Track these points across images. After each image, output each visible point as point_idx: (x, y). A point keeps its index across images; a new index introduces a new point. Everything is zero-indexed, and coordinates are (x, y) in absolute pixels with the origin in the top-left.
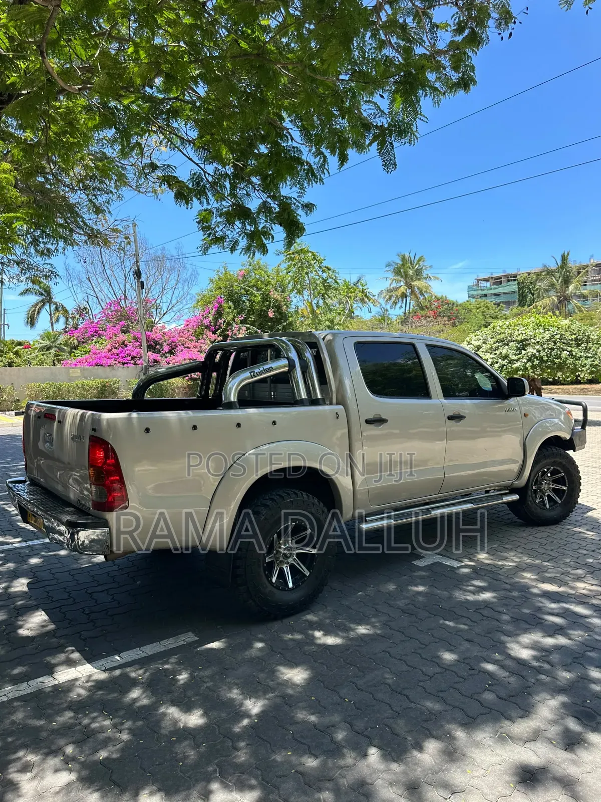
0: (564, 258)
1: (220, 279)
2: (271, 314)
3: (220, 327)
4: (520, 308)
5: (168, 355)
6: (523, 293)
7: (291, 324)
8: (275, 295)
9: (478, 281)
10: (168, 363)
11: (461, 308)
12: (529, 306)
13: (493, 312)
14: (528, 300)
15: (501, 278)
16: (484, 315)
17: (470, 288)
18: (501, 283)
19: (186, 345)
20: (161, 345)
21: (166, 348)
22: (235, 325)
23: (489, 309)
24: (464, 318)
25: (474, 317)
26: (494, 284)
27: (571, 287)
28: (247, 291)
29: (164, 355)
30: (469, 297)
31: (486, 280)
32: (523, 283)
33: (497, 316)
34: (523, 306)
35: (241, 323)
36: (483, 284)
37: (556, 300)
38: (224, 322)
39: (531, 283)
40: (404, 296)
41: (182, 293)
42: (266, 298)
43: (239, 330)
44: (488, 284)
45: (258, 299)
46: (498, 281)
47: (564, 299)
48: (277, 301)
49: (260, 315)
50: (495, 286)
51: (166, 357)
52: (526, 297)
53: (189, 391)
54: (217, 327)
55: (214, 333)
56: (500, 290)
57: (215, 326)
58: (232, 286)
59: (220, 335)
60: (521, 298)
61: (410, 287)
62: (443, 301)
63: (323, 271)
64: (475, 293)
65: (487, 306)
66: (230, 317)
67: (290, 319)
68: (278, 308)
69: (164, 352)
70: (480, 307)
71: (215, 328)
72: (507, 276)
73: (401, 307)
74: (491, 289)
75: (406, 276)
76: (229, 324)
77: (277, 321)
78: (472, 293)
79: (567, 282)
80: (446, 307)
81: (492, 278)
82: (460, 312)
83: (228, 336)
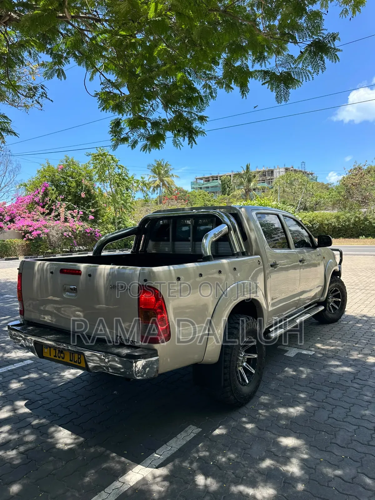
0: (248, 168)
1: (44, 170)
2: (83, 195)
3: (47, 203)
4: (223, 195)
5: (9, 223)
6: (224, 187)
7: (96, 202)
8: (85, 182)
9: (197, 179)
10: (10, 229)
11: (190, 195)
12: (228, 195)
13: (208, 198)
14: (227, 191)
15: (209, 178)
16: (203, 199)
17: (192, 183)
18: (209, 181)
19: (22, 216)
20: (3, 216)
21: (8, 219)
22: (57, 202)
23: (205, 196)
24: (193, 201)
25: (198, 200)
26: (206, 181)
27: (252, 184)
28: (65, 179)
29: (6, 223)
30: (192, 188)
31: (201, 179)
32: (224, 181)
33: (210, 200)
34: (225, 195)
35: (62, 201)
36: (199, 181)
37: (244, 191)
38: (50, 200)
39: (228, 181)
40: (158, 186)
41: (9, 179)
42: (79, 184)
43: (60, 206)
44: (202, 181)
45: (74, 184)
46: (207, 180)
47: (248, 191)
48: (86, 186)
49: (75, 196)
50: (206, 183)
51: (7, 225)
52: (226, 189)
53: (27, 248)
54: (44, 203)
55: (43, 207)
56: (209, 185)
57: (43, 202)
58: (54, 175)
59: (47, 209)
60: (223, 190)
61: (162, 181)
62: (181, 190)
63: (119, 168)
64: (195, 186)
65: (205, 194)
66: (54, 196)
67: (97, 199)
68: (88, 191)
69: (6, 221)
70: (201, 195)
71: (43, 204)
72: (212, 177)
73: (157, 193)
74: (204, 184)
75: (159, 174)
76: (53, 201)
77: (87, 200)
78: (193, 186)
79: (249, 181)
80: (182, 194)
81: (204, 178)
82: (190, 197)
83: (53, 209)
